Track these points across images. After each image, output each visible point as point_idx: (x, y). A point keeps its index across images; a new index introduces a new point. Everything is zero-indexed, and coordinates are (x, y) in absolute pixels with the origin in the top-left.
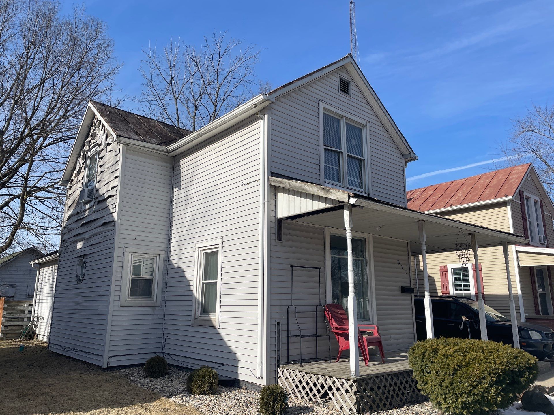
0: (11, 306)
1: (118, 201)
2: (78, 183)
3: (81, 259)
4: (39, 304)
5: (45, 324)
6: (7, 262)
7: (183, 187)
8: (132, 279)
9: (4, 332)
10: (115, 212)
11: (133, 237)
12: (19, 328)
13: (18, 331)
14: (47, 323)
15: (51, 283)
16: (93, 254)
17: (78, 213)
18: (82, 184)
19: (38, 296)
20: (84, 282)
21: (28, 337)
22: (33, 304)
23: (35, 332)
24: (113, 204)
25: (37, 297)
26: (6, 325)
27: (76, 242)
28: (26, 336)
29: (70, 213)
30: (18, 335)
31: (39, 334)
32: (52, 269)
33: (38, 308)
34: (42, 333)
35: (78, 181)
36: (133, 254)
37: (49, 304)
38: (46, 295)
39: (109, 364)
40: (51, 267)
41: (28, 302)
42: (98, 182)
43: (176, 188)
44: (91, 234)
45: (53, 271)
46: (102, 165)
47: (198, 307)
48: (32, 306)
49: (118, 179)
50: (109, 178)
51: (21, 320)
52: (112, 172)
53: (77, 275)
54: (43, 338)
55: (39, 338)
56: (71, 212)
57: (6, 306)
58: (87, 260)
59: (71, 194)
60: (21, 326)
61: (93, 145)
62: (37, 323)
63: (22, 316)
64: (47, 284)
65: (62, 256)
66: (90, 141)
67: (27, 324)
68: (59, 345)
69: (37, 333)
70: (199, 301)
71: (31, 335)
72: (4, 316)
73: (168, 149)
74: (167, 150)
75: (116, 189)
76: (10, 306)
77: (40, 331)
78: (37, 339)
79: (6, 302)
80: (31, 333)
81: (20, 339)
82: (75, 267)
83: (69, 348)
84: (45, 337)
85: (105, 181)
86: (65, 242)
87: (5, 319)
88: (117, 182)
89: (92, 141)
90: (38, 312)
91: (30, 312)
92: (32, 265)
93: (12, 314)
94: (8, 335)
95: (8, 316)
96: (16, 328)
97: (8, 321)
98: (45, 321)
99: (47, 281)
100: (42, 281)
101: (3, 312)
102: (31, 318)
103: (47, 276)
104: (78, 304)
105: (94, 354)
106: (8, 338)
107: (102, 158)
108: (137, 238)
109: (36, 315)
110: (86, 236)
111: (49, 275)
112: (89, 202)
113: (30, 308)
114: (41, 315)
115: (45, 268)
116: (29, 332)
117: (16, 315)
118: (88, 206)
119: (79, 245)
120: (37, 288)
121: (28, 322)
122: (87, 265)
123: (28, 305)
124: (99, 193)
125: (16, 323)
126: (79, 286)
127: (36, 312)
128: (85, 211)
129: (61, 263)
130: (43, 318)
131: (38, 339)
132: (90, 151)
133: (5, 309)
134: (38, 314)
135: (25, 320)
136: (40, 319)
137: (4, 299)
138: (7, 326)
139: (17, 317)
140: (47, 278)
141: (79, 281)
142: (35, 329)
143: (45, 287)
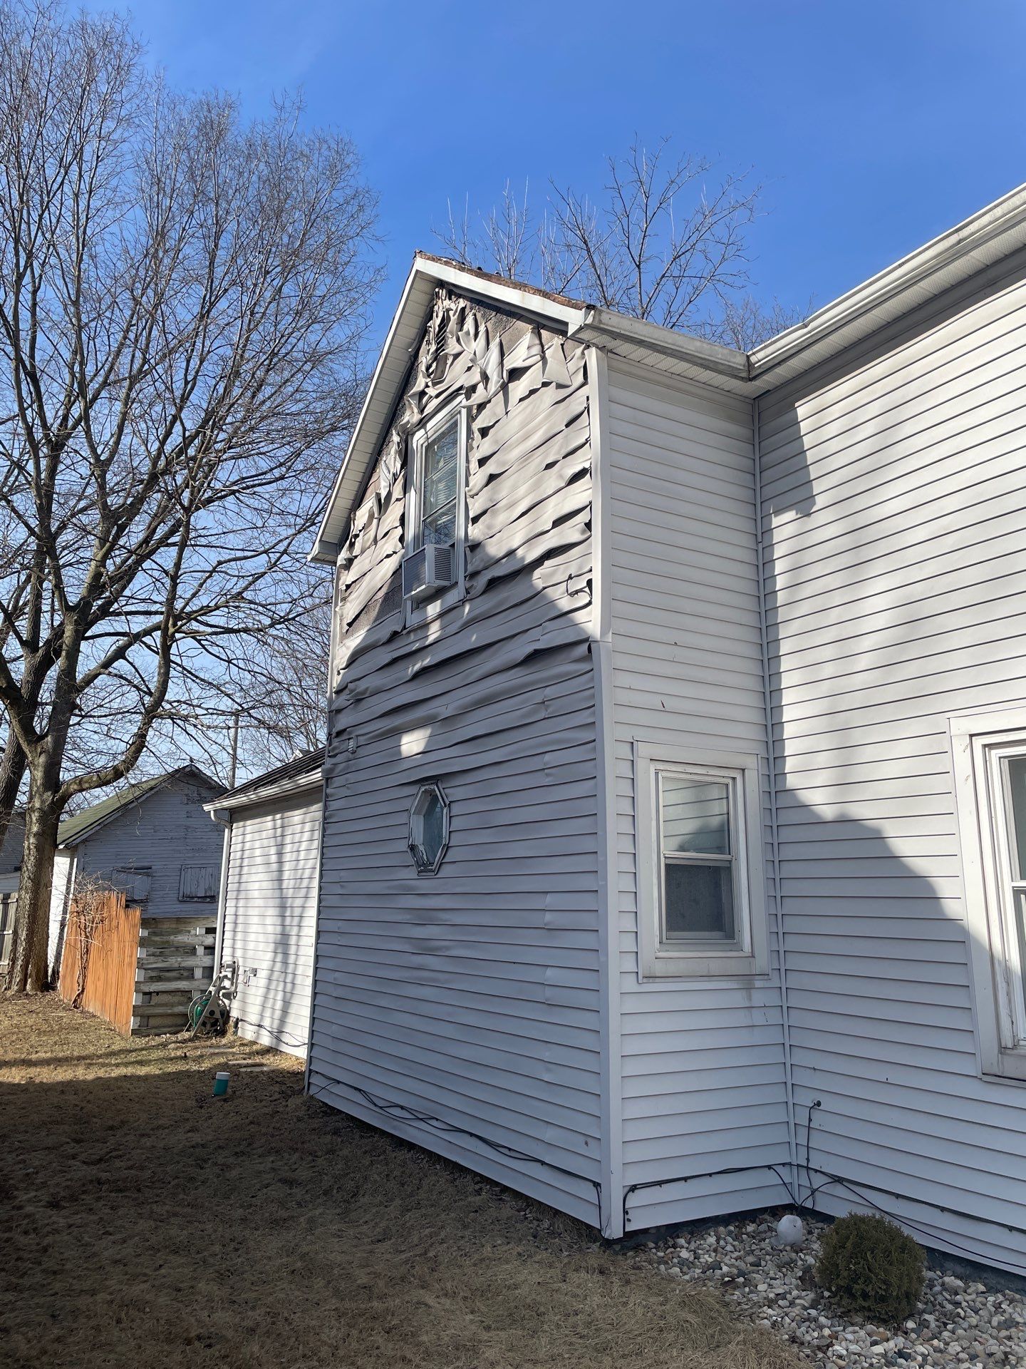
0: (161, 934)
1: (596, 563)
2: (380, 544)
3: (425, 791)
4: (235, 927)
5: (261, 991)
6: (130, 806)
7: (820, 501)
8: (667, 866)
9: (141, 1011)
10: (590, 603)
11: (655, 702)
12: (182, 998)
13: (180, 1009)
14: (268, 989)
15: (275, 867)
16: (483, 771)
17: (395, 635)
18: (402, 539)
19: (230, 903)
20: (446, 871)
21: (208, 1026)
22: (219, 926)
23: (229, 1012)
24: (570, 578)
25: (228, 908)
26: (147, 990)
27: (399, 732)
28: (204, 1024)
29: (354, 641)
30: (180, 1021)
31: (242, 1020)
32: (275, 825)
33: (234, 940)
34: (253, 1017)
35: (380, 535)
36: (661, 766)
37: (270, 929)
38: (260, 902)
39: (629, 1220)
40: (270, 818)
41: (205, 922)
42: (475, 520)
43: (778, 512)
44: (469, 698)
45: (279, 831)
46: (488, 454)
47: (1009, 994)
48: (215, 933)
49: (585, 482)
50: (537, 485)
51: (186, 974)
52: (549, 466)
53: (413, 848)
54: (258, 1034)
55: (243, 1033)
56: (358, 641)
57: (146, 933)
58: (455, 793)
59: (353, 582)
60: (187, 994)
61: (435, 402)
62: (232, 984)
63: (189, 962)
64: (261, 868)
65: (337, 782)
66: (422, 394)
67: (203, 988)
68: (356, 1089)
69: (235, 1014)
70: (1007, 971)
71: (217, 1020)
72: (141, 964)
73: (753, 359)
74: (750, 365)
75: (582, 518)
76: (155, 934)
77: (244, 1011)
78: (235, 1033)
79: (145, 923)
80: (218, 1015)
81: (186, 1035)
82: (402, 818)
83: (402, 1108)
84: (264, 1032)
85: (512, 505)
86: (345, 737)
87: (143, 971)
88: (581, 494)
89: (432, 391)
90: (234, 952)
91: (210, 949)
92: (212, 813)
93: (162, 958)
94: (152, 1022)
95: (152, 963)
96: (176, 999)
97: (151, 978)
98: (260, 981)
99: (259, 860)
100: (242, 859)
101: (140, 953)
102: (212, 968)
103: (257, 844)
104: (431, 952)
105: (543, 1163)
106: (153, 1031)
107: (484, 432)
108: (671, 704)
109: (227, 960)
110: (444, 708)
111: (265, 843)
112: (438, 593)
113: (208, 940)
114: (244, 962)
115: (249, 822)
116: (212, 1013)
117: (174, 961)
118: (433, 609)
119: (412, 743)
120: (229, 880)
121: (206, 981)
122: (456, 809)
123: (204, 931)
124: (487, 555)
125: (174, 983)
126: (426, 885)
127: (227, 951)
128: (425, 626)
129: (334, 805)
130: (255, 972)
131: (240, 1033)
132: (424, 426)
133: (143, 943)
134: (233, 957)
135: (198, 973)
136: (241, 972)
137: (138, 913)
138: (150, 993)
139: (177, 965)
140: (258, 852)
141: (425, 868)
142: (227, 1002)
143: (254, 878)
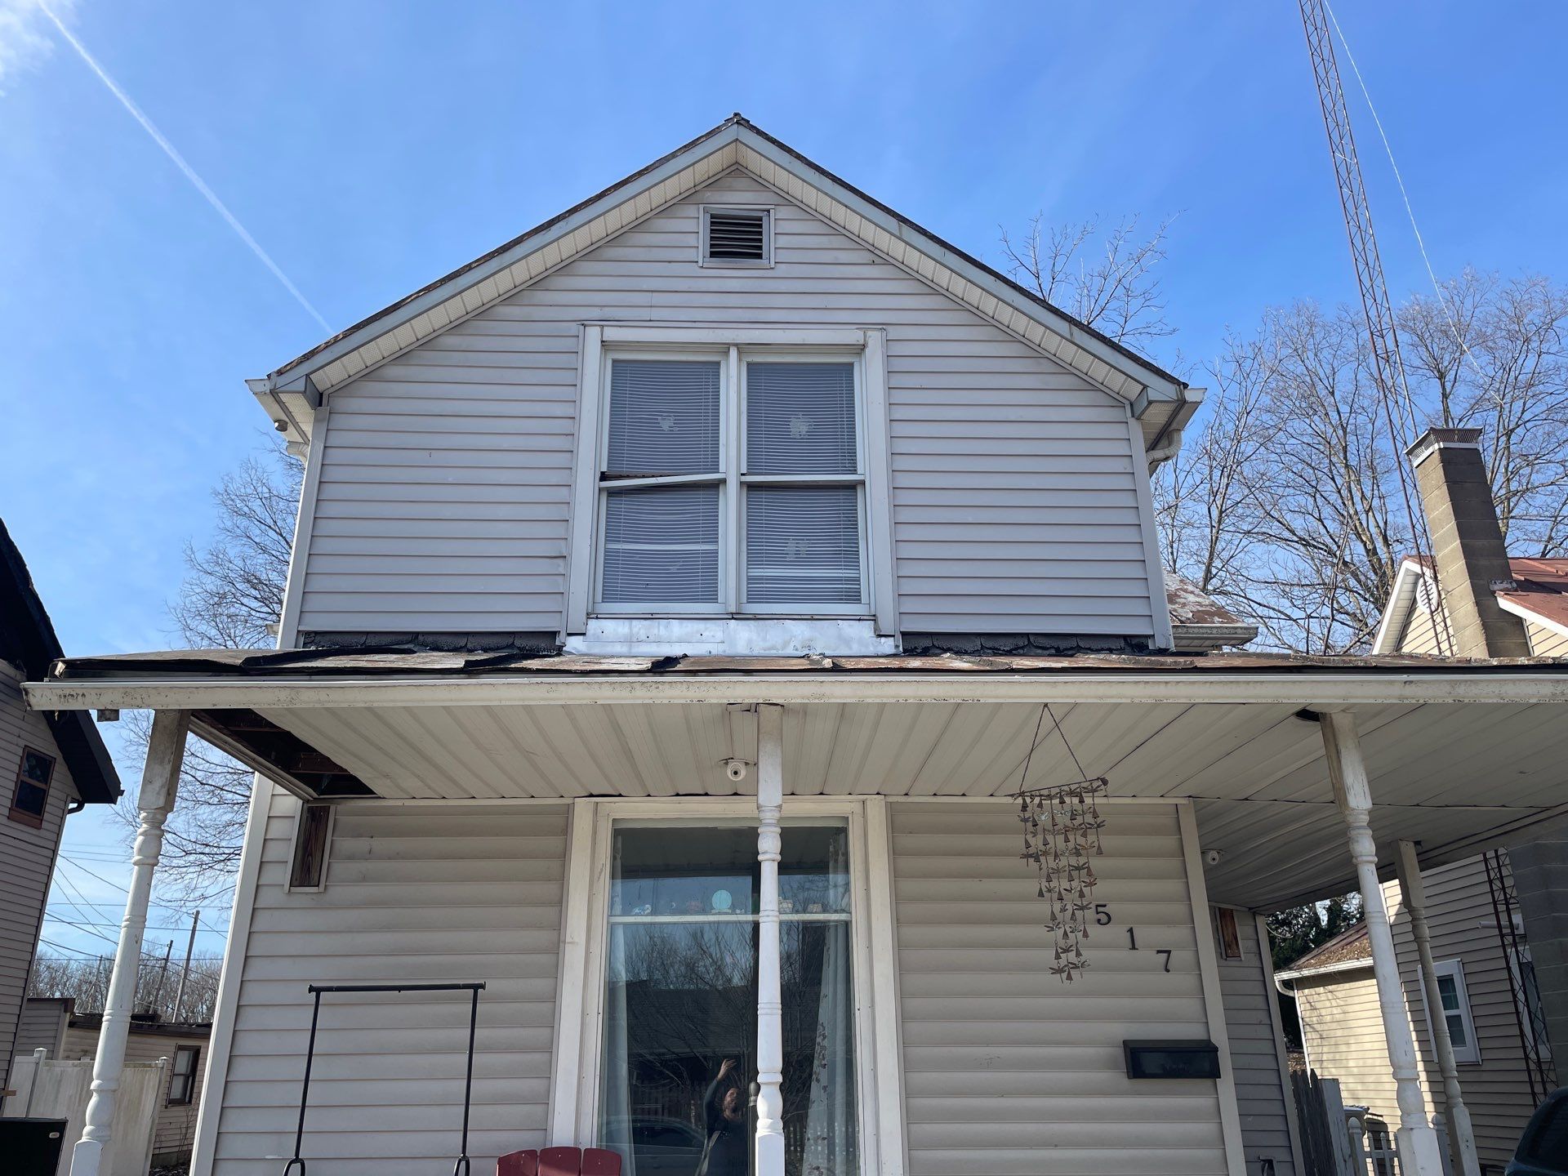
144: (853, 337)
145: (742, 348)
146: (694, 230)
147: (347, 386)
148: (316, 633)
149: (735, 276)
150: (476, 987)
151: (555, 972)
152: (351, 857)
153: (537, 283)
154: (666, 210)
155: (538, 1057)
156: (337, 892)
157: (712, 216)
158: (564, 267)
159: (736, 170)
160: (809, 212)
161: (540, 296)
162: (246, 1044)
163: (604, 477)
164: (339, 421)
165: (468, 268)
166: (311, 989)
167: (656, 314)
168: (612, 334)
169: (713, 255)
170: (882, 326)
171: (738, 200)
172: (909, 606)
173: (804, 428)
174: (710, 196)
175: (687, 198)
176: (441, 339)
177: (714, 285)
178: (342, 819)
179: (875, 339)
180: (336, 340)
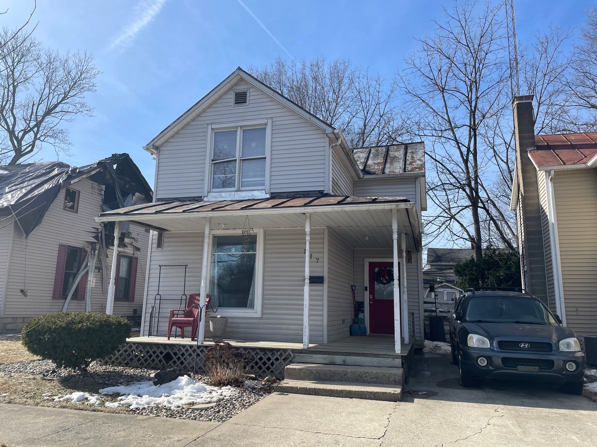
144: (265, 121)
145: (241, 127)
146: (231, 97)
147: (162, 145)
148: (159, 199)
149: (241, 108)
150: (186, 266)
151: (201, 263)
152: (167, 242)
153: (199, 116)
154: (226, 93)
155: (199, 278)
156: (165, 249)
157: (236, 93)
158: (204, 111)
159: (242, 79)
160: (258, 89)
161: (199, 119)
162: (151, 276)
163: (213, 160)
164: (161, 153)
165: (182, 116)
166: (159, 266)
167: (223, 120)
168: (214, 126)
169: (236, 103)
170: (272, 118)
171: (241, 88)
172: (273, 186)
173: (254, 145)
174: (236, 88)
175: (231, 89)
176: (191, 123)
177: (235, 111)
178: (165, 235)
179: (270, 121)
180: (158, 136)
